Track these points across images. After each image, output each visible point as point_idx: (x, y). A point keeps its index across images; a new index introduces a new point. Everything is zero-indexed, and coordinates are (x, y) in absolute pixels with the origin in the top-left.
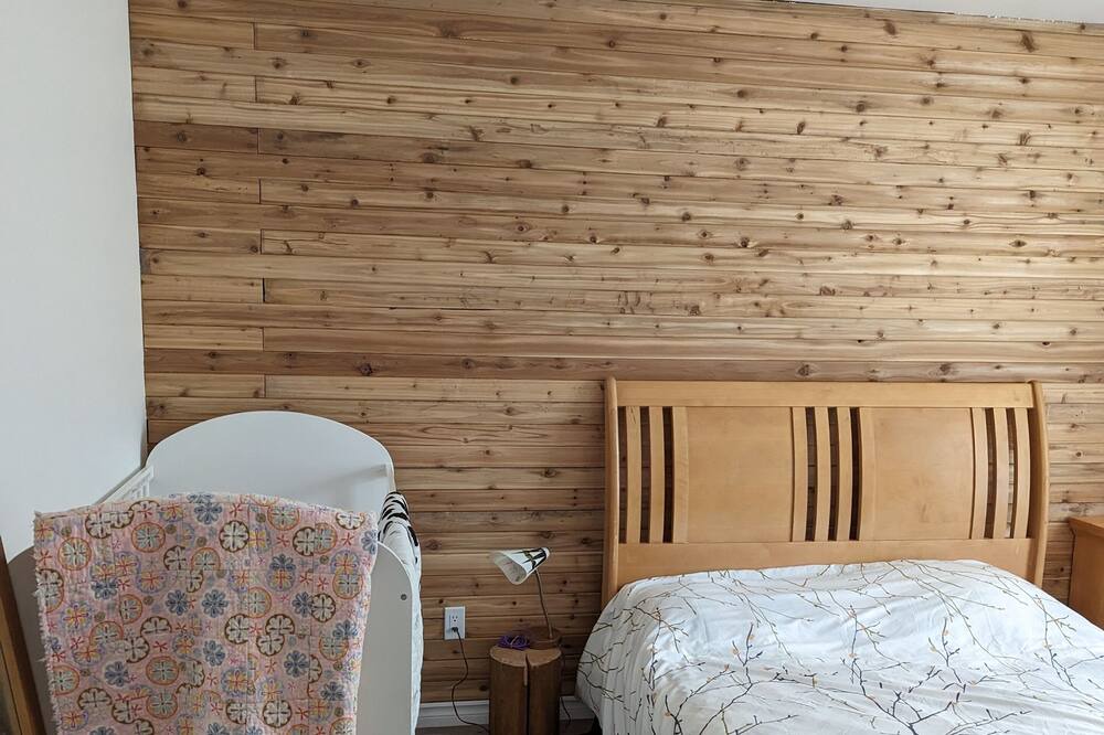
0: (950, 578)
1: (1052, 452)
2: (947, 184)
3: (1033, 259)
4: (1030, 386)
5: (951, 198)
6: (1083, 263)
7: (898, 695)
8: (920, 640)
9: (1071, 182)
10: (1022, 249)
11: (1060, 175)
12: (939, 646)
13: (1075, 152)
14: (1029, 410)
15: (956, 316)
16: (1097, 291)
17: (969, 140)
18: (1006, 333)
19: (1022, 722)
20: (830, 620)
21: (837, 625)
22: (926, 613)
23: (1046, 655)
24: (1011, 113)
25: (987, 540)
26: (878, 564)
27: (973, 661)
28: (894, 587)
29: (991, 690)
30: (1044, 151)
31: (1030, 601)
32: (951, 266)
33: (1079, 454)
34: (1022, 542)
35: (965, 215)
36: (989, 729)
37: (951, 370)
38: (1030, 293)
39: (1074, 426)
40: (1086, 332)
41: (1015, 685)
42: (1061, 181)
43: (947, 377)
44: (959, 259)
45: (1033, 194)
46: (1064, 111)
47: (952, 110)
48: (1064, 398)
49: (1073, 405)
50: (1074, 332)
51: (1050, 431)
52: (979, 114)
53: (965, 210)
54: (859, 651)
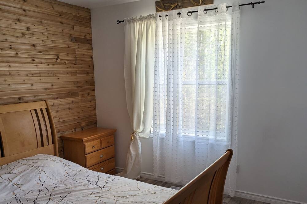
0: (36, 161)
1: (54, 119)
2: (8, 41)
3: (38, 65)
4: (44, 102)
5: (11, 46)
6: (51, 66)
7: (34, 202)
8: (33, 182)
9: (43, 43)
10: (34, 62)
11: (40, 40)
12: (39, 182)
13: (43, 34)
14: (46, 108)
15: (19, 83)
16: (56, 74)
17: (12, 27)
18: (35, 87)
19: (70, 196)
20: (3, 185)
21: (6, 186)
22: (33, 174)
23: (67, 175)
24: (23, 20)
25: (42, 147)
26: (13, 163)
27: (50, 183)
28: (20, 169)
29: (58, 190)
30: (35, 33)
31: (59, 162)
32: (15, 67)
33: (60, 119)
34: (51, 146)
35: (16, 51)
36: (63, 202)
37: (22, 99)
38: (39, 75)
39: (57, 111)
40: (56, 85)
41: (63, 187)
42: (41, 42)
43: (21, 101)
44: (17, 65)
45: (34, 46)
46: (37, 21)
47: (5, 17)
48: (53, 104)
49: (56, 105)
50: (52, 85)
51: (53, 114)
52: (14, 19)
53: (15, 49)
54: (15, 192)
